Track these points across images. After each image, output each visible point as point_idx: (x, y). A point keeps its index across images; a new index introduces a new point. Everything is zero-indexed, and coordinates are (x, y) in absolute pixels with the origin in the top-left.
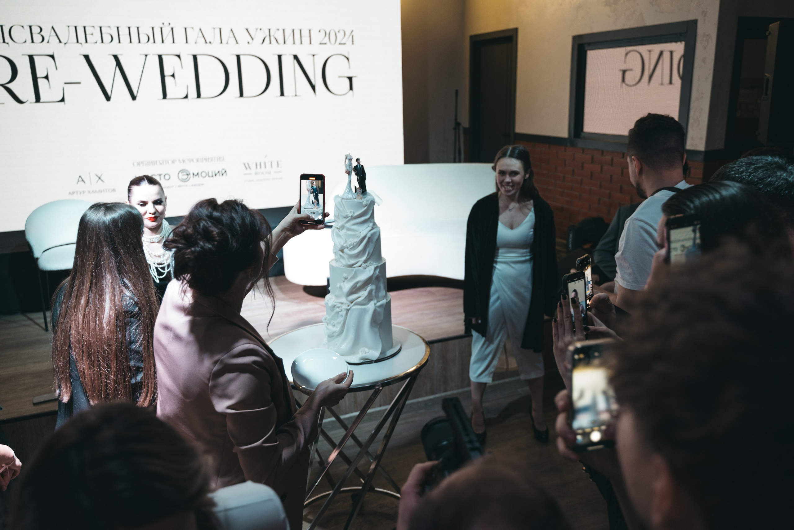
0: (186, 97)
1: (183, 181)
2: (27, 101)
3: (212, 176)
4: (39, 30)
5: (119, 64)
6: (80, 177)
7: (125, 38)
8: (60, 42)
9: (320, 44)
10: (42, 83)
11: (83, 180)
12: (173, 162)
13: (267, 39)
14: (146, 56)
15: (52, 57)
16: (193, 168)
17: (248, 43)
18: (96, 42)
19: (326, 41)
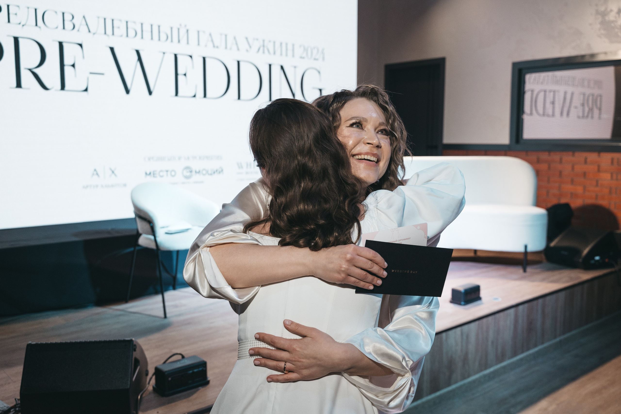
0: (195, 96)
1: (187, 177)
2: (53, 88)
3: (211, 174)
4: (71, 17)
5: (140, 59)
6: (95, 170)
7: (147, 35)
8: (89, 31)
9: (301, 57)
10: (68, 70)
11: (97, 174)
12: (180, 158)
14: (164, 53)
15: (81, 45)
16: (196, 166)
18: (121, 36)
19: (304, 55)
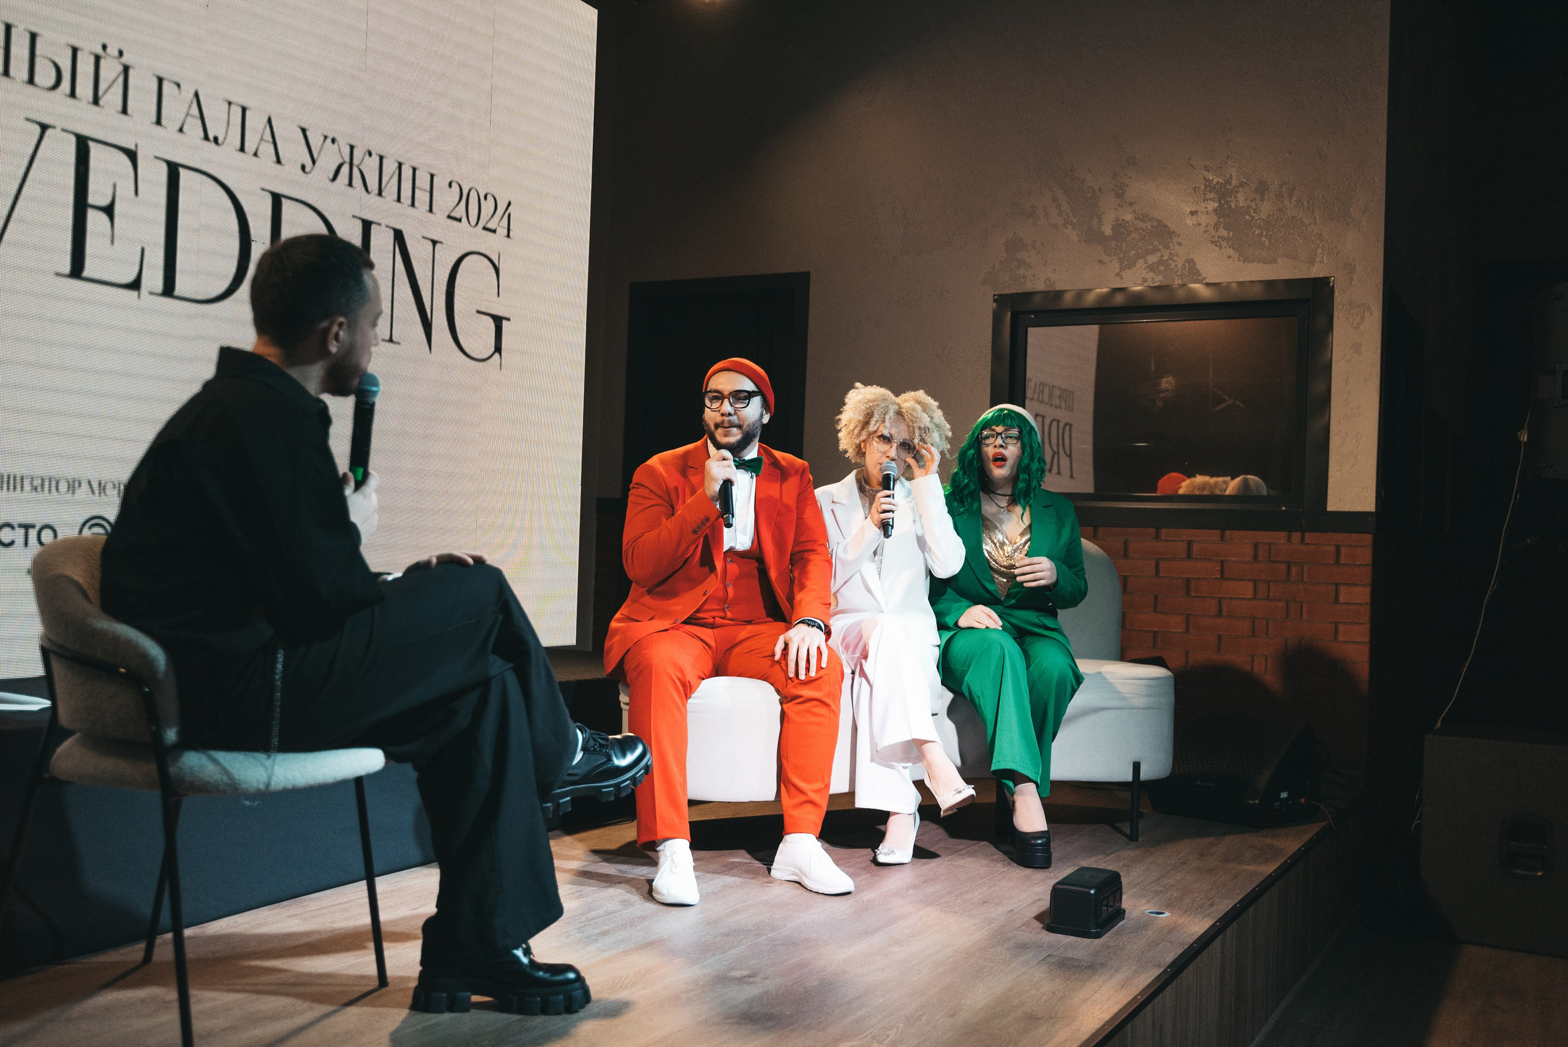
0: (135, 284)
9: (449, 217)
13: (345, 169)
14: (44, 128)
17: (303, 167)
19: (460, 212)
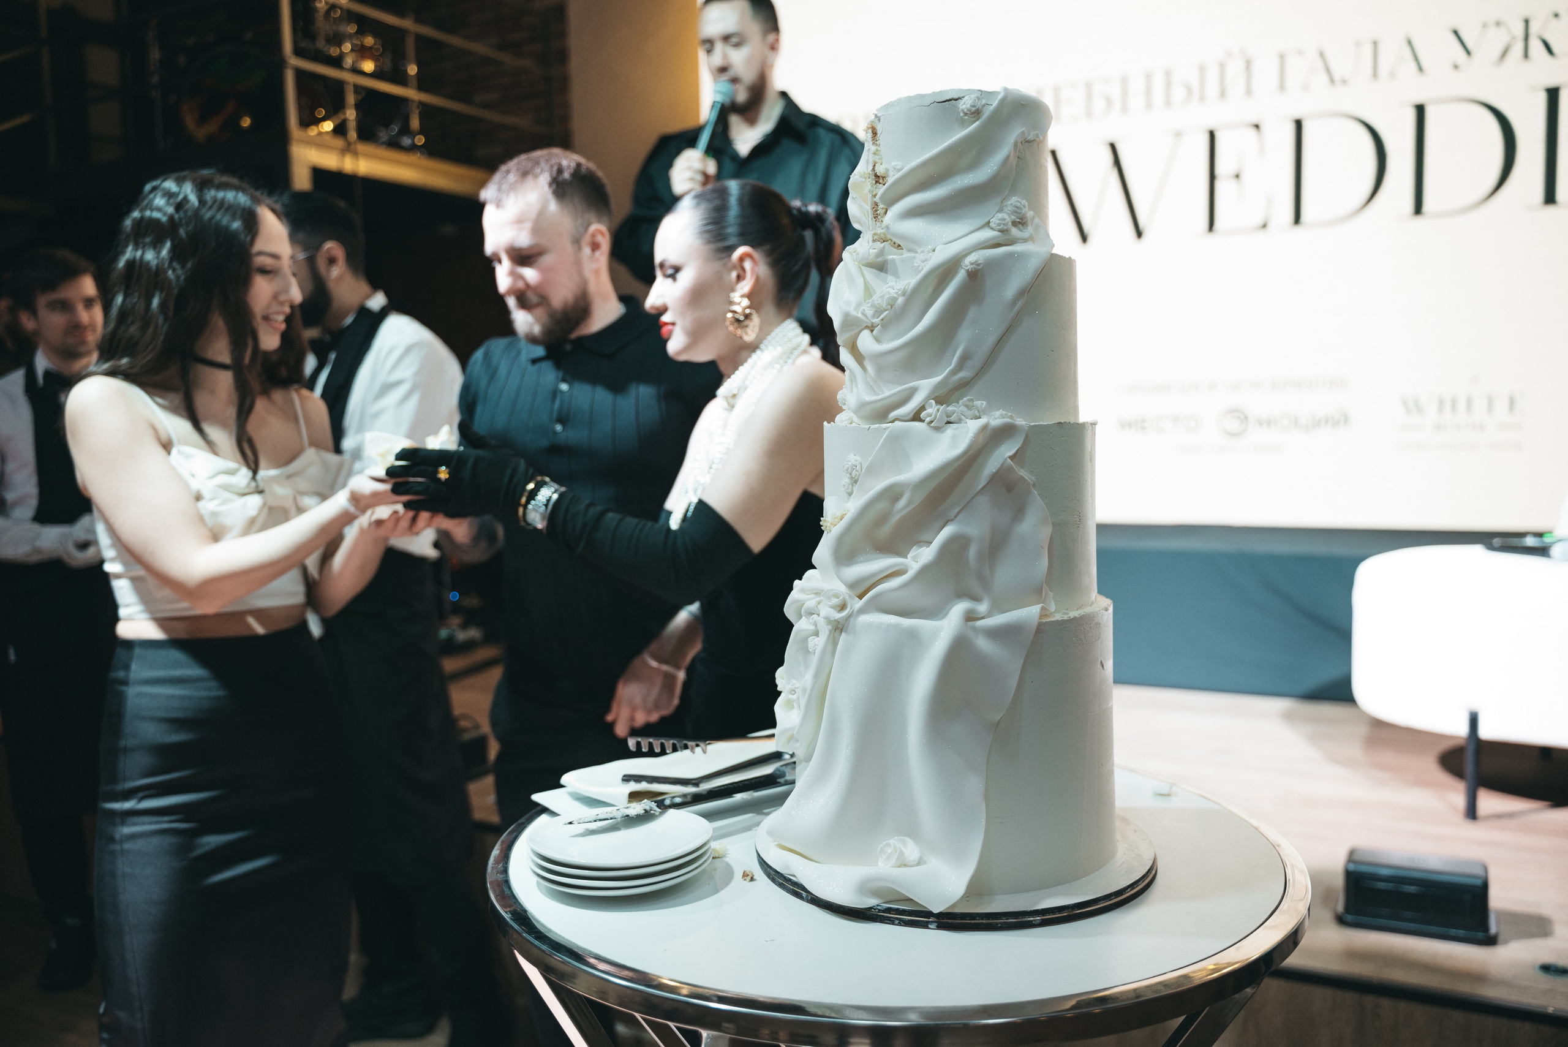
0: (1264, 226)
1: (1232, 435)
3: (1308, 429)
5: (1117, 162)
7: (1137, 100)
12: (1212, 387)
13: (1518, 48)
17: (1456, 67)
18: (1076, 119)
